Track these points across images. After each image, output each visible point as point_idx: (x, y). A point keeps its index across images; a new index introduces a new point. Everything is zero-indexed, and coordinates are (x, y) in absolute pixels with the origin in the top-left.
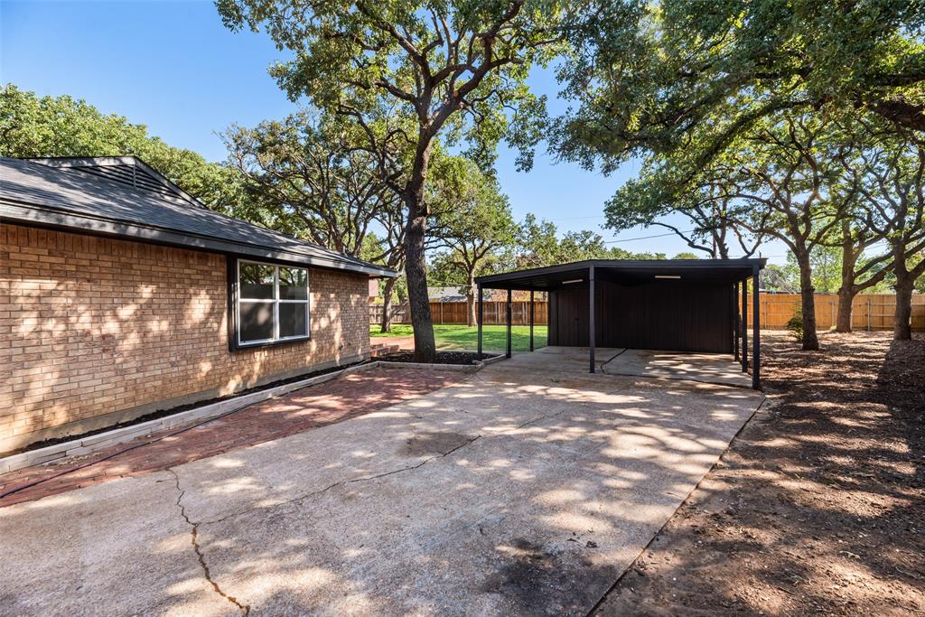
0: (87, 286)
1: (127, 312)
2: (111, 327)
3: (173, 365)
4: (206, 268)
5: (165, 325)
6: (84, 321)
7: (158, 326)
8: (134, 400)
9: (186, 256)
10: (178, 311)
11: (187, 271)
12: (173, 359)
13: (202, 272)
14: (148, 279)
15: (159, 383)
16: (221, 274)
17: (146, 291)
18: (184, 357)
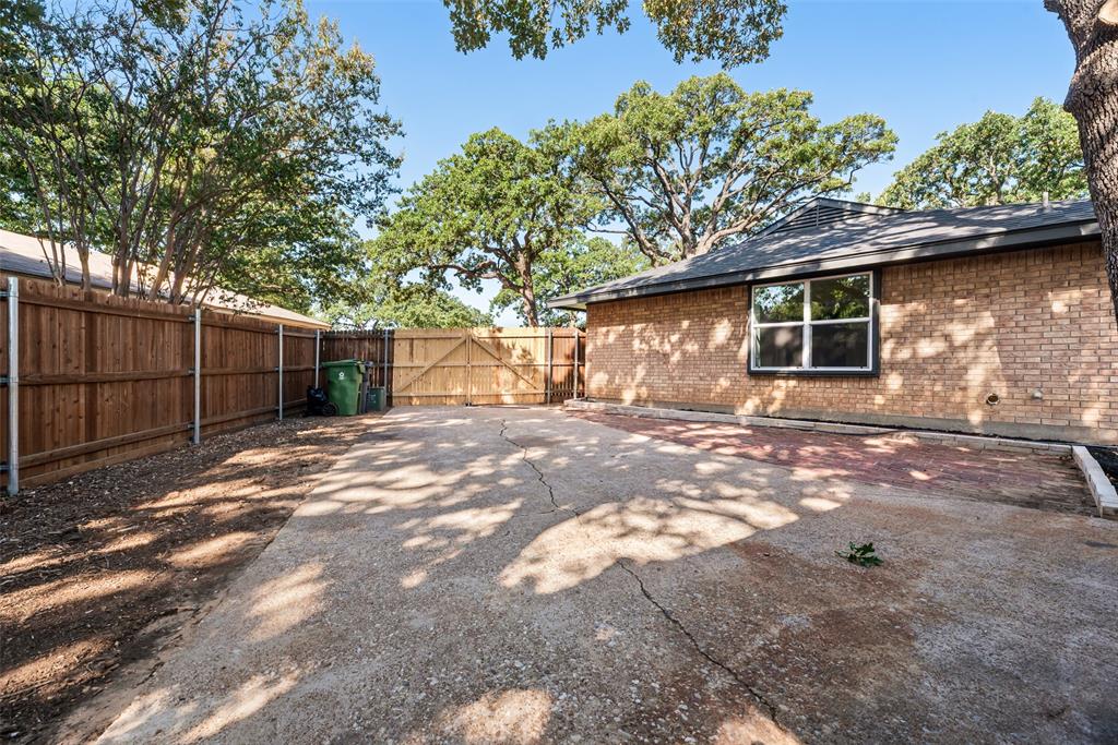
0: (658, 326)
1: (675, 338)
2: (667, 347)
3: (701, 379)
4: (729, 301)
5: (696, 347)
6: (656, 343)
7: (692, 347)
8: (677, 397)
9: (713, 294)
10: (705, 336)
11: (714, 306)
12: (701, 374)
13: (726, 305)
14: (688, 316)
15: (691, 390)
16: (743, 303)
17: (685, 324)
18: (709, 374)
